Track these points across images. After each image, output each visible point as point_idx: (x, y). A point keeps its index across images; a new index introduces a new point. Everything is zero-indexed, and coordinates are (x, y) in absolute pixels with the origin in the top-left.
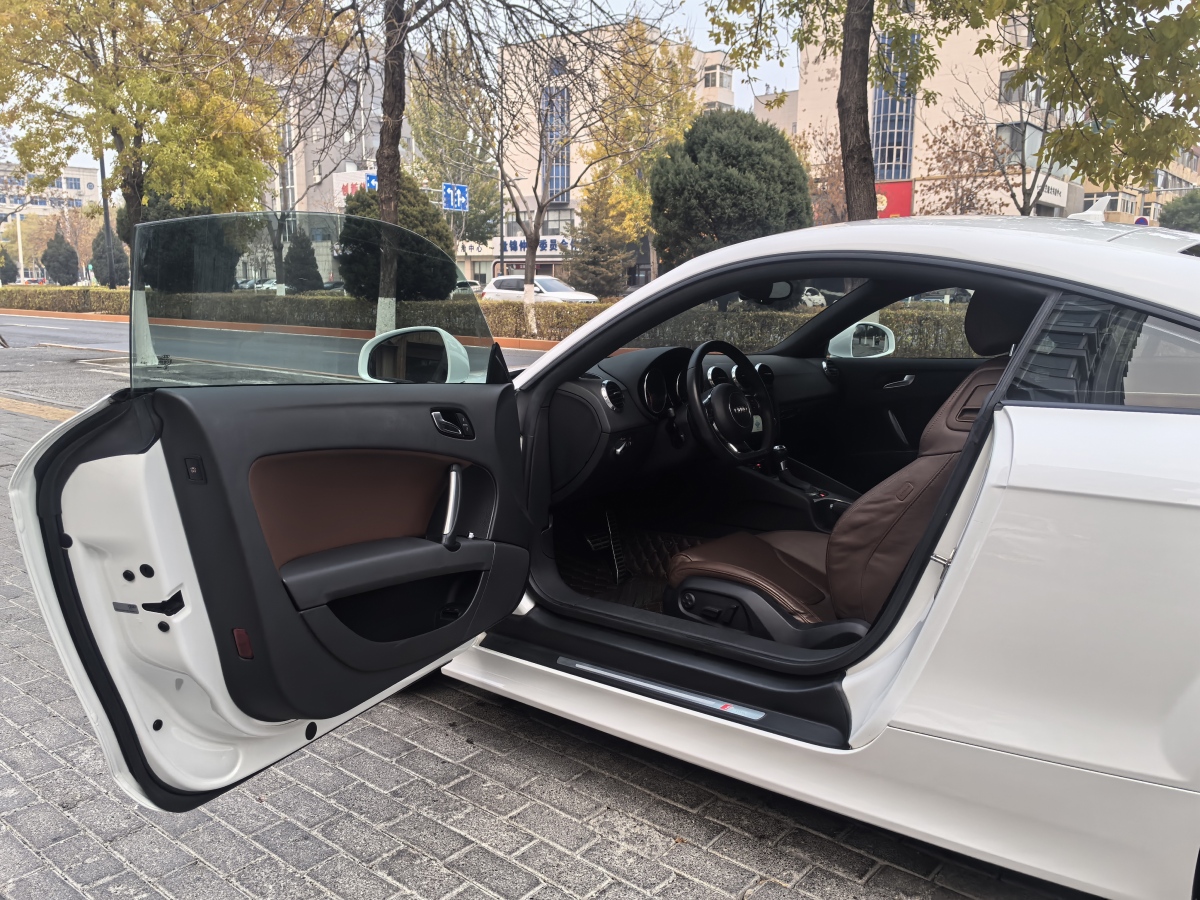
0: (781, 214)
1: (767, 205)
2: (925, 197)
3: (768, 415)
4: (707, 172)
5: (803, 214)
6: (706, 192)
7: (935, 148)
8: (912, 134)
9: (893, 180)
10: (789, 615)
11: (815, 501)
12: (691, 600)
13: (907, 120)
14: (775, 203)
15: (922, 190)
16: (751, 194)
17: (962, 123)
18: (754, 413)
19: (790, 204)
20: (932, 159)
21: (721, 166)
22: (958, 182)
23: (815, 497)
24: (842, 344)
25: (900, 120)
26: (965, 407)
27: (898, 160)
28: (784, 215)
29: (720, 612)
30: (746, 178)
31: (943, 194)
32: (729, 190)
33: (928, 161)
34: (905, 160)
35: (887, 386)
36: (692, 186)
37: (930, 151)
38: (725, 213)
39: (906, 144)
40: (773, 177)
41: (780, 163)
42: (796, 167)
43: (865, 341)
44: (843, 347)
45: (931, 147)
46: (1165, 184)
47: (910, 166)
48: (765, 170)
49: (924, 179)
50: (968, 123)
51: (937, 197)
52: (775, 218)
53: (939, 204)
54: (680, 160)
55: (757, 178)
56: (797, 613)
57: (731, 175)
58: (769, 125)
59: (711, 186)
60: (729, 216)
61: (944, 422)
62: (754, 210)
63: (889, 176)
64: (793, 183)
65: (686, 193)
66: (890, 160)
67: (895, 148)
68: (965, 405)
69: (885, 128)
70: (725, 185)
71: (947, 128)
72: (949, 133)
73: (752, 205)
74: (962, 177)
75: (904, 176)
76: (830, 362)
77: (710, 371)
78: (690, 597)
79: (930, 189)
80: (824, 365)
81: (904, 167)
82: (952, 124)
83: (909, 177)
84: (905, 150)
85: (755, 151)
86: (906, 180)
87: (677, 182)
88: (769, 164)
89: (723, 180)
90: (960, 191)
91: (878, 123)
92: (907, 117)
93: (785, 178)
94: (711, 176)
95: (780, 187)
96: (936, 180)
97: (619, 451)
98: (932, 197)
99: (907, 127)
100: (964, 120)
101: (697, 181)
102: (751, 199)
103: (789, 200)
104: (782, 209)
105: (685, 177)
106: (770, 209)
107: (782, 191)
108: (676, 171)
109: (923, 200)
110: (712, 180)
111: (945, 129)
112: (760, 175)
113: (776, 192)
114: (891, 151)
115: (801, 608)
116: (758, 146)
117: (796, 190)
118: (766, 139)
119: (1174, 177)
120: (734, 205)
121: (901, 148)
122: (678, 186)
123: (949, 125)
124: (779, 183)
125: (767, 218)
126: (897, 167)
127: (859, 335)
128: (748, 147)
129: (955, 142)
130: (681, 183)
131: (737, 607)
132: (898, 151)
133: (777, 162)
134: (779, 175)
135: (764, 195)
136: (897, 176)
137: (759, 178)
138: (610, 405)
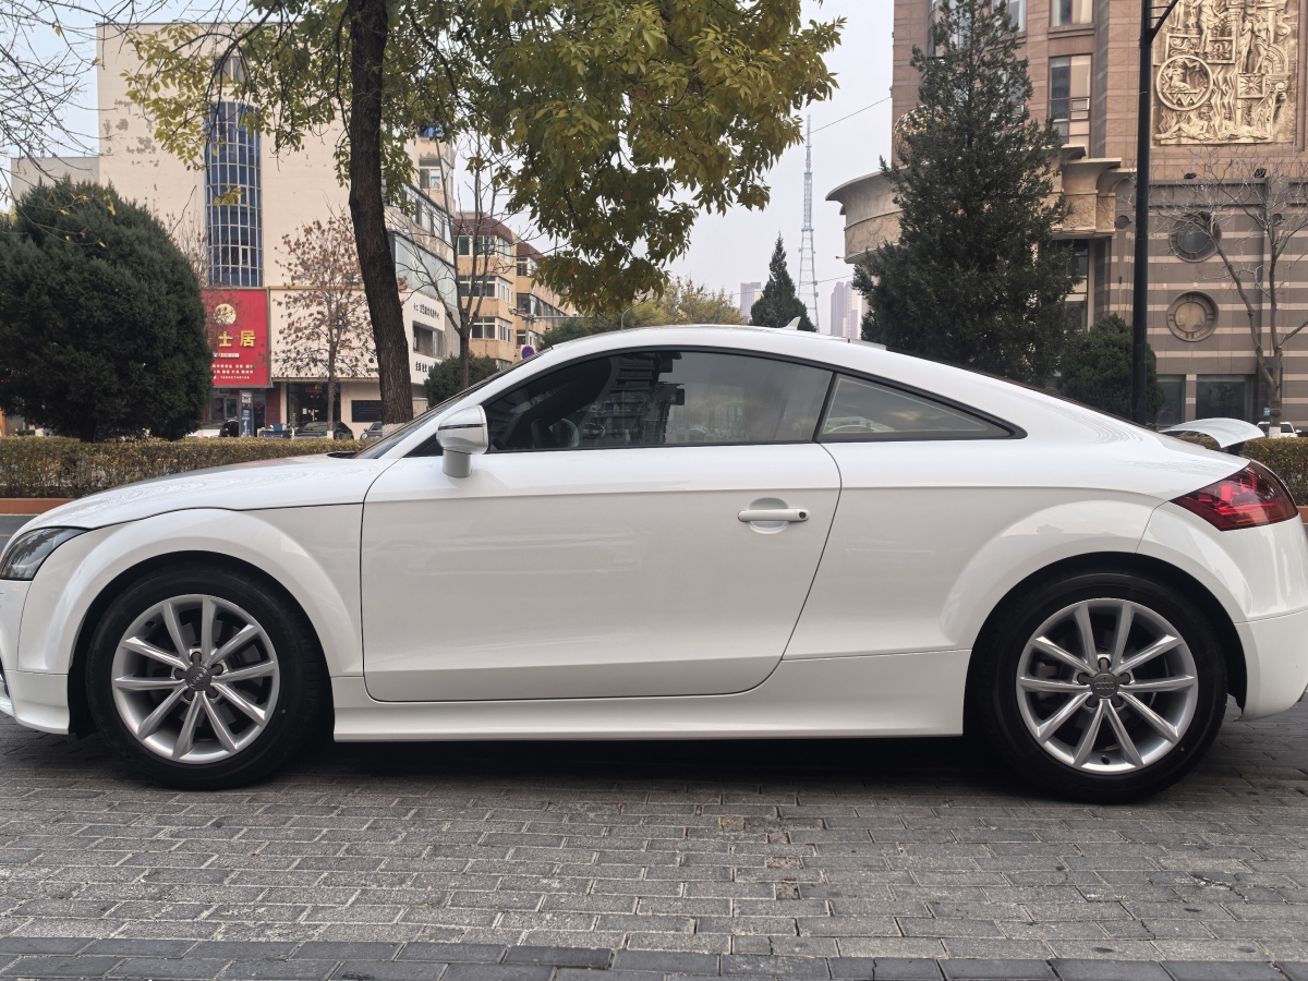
0: (170, 322)
1: (151, 309)
2: (292, 310)
4: (62, 262)
5: (198, 323)
6: (63, 288)
7: (299, 252)
8: (260, 232)
9: (241, 287)
13: (253, 215)
14: (160, 306)
15: (287, 303)
16: (129, 295)
17: (328, 226)
19: (181, 310)
20: (296, 266)
21: (81, 256)
22: (331, 296)
25: (244, 214)
27: (245, 262)
28: (174, 323)
30: (119, 272)
31: (314, 309)
32: (96, 287)
33: (292, 267)
34: (253, 264)
36: (42, 279)
37: (293, 256)
38: (94, 317)
39: (253, 244)
40: (155, 274)
41: (161, 257)
42: (182, 263)
45: (294, 250)
46: (538, 311)
47: (261, 272)
48: (142, 264)
49: (289, 289)
50: (336, 226)
51: (307, 312)
52: (162, 327)
53: (310, 320)
54: (20, 244)
55: (133, 274)
57: (98, 268)
58: (137, 207)
59: (70, 281)
60: (99, 320)
62: (134, 315)
63: (236, 282)
64: (181, 283)
65: (33, 288)
66: (235, 261)
67: (241, 247)
69: (224, 221)
70: (90, 281)
71: (311, 229)
72: (314, 236)
73: (131, 309)
74: (335, 289)
75: (254, 284)
79: (296, 300)
81: (254, 272)
82: (316, 226)
83: (261, 284)
84: (253, 251)
85: (124, 239)
86: (258, 288)
87: (19, 273)
88: (146, 256)
89: (86, 274)
90: (333, 306)
91: (215, 213)
92: (252, 211)
93: (170, 276)
94: (67, 267)
95: (164, 287)
96: (305, 290)
98: (300, 312)
99: (253, 223)
100: (330, 222)
101: (49, 273)
102: (129, 301)
103: (178, 305)
104: (171, 315)
105: (31, 266)
106: (155, 315)
107: (168, 293)
108: (14, 257)
109: (290, 315)
110: (71, 273)
111: (308, 231)
112: (136, 270)
113: (160, 293)
114: (235, 251)
116: (128, 232)
117: (186, 293)
118: (136, 226)
119: (545, 304)
120: (106, 306)
121: (248, 248)
122: (22, 279)
123: (313, 226)
124: (162, 281)
125: (151, 327)
126: (245, 271)
128: (116, 233)
129: (325, 247)
130: (25, 275)
132: (245, 251)
133: (156, 255)
134: (162, 272)
135: (146, 296)
136: (245, 281)
137: (136, 274)
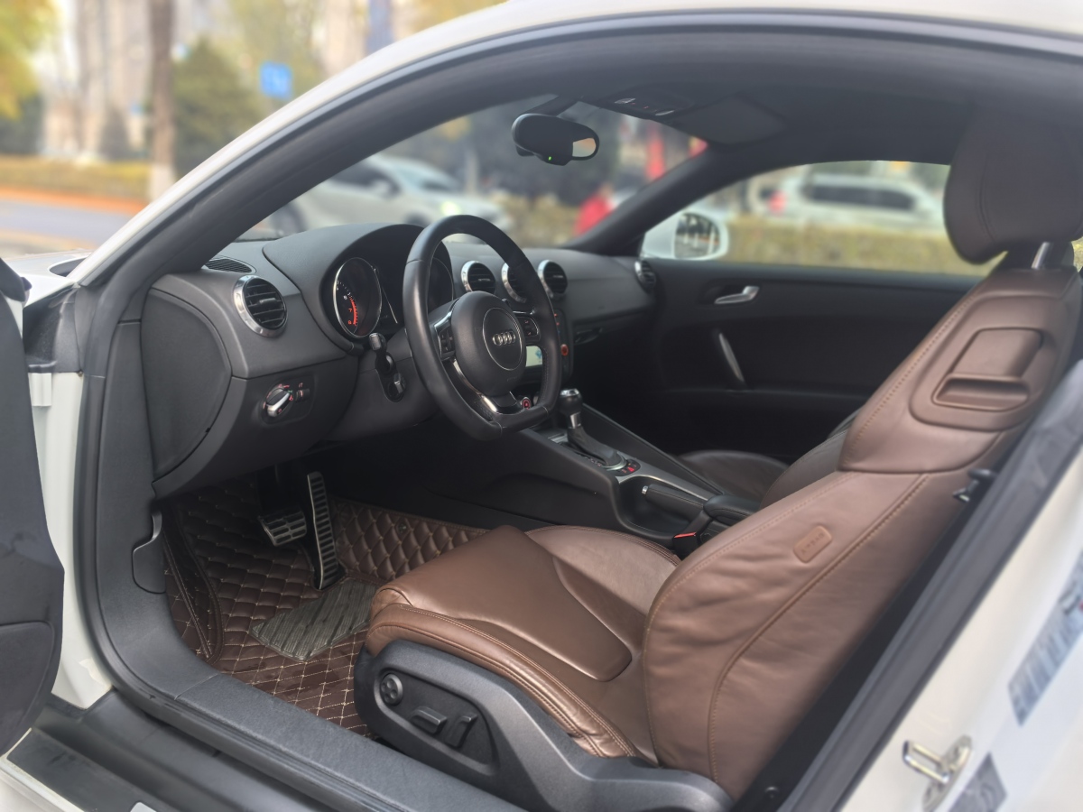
3: (552, 345)
10: (568, 737)
11: (621, 480)
12: (395, 691)
18: (529, 342)
23: (619, 473)
24: (661, 242)
26: (956, 375)
29: (444, 723)
35: (720, 301)
43: (686, 239)
44: (663, 245)
56: (582, 734)
61: (903, 405)
68: (951, 369)
76: (646, 264)
77: (466, 269)
78: (393, 683)
80: (638, 267)
97: (274, 408)
115: (592, 722)
127: (681, 230)
131: (474, 721)
138: (253, 325)
